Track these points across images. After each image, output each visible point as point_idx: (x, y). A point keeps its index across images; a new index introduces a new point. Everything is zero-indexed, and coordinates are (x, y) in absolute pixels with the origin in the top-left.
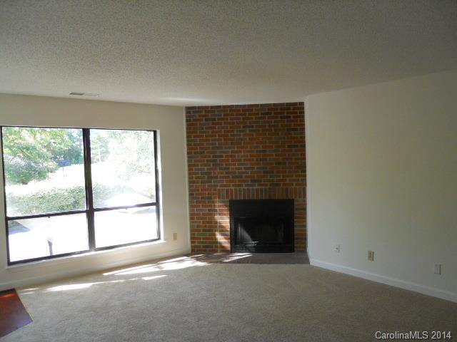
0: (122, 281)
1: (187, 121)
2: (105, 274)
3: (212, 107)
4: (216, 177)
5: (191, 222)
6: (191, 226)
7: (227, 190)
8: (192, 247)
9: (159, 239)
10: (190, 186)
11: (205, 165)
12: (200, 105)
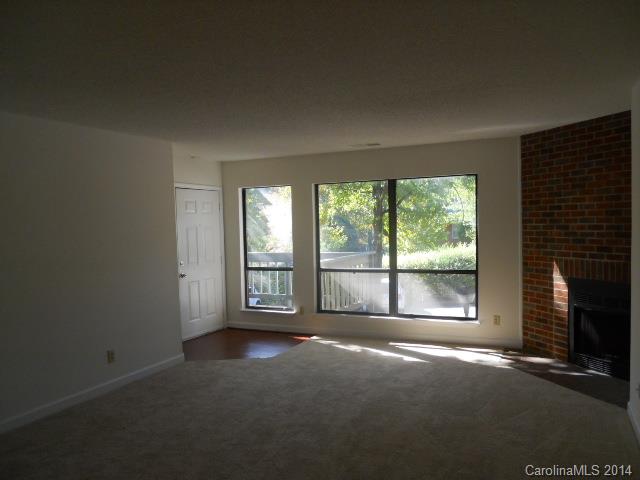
0: (407, 359)
1: (523, 156)
2: (391, 344)
3: (550, 131)
4: (553, 240)
5: (524, 304)
6: (524, 311)
7: (566, 261)
8: (524, 340)
9: (476, 319)
10: (524, 251)
11: (541, 221)
12: (537, 131)
